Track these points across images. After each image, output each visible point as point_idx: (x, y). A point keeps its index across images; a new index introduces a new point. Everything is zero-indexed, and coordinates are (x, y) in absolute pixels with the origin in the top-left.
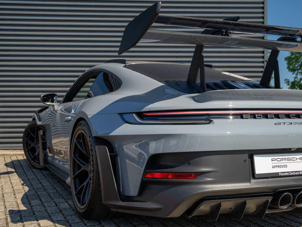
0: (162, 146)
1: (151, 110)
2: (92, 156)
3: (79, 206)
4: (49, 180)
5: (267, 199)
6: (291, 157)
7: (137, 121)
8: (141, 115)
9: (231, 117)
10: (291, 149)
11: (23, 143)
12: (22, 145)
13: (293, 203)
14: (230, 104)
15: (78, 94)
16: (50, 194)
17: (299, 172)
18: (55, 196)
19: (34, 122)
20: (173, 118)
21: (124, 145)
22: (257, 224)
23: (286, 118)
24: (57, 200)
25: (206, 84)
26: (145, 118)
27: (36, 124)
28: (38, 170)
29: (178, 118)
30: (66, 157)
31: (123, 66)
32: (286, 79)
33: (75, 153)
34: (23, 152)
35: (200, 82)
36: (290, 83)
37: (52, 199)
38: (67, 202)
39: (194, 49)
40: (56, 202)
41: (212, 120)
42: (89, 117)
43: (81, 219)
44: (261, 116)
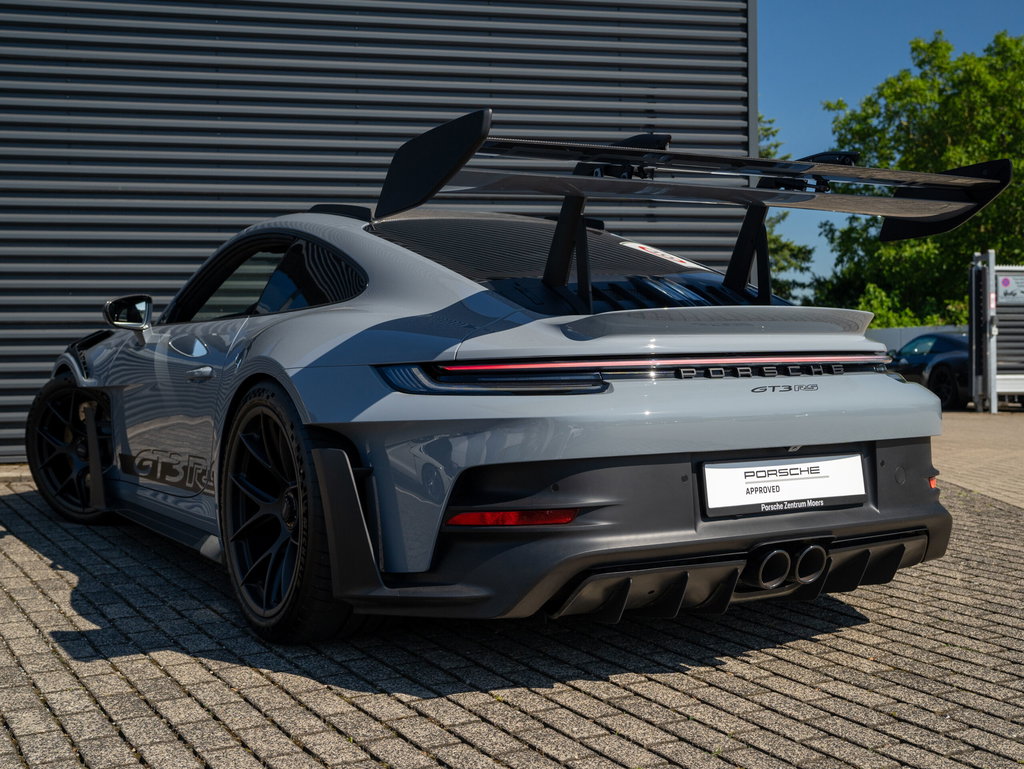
0: (485, 451)
1: (460, 357)
2: (303, 476)
3: (260, 611)
4: (128, 551)
5: (732, 568)
6: (789, 467)
7: (424, 386)
8: (436, 371)
9: (652, 374)
10: (789, 448)
11: (25, 441)
12: (22, 448)
13: (792, 573)
14: (652, 344)
15: (214, 300)
16: (152, 589)
17: (805, 501)
18: (166, 593)
19: (66, 379)
20: (514, 379)
21: (389, 447)
22: (716, 636)
23: (779, 373)
24: (180, 604)
25: (593, 288)
26: (443, 378)
27: (73, 383)
28: (81, 526)
29: (527, 379)
30: (190, 482)
31: (366, 229)
32: (824, 222)
33: (237, 471)
34: (26, 472)
35: (576, 281)
36: (837, 234)
37: (163, 602)
38: (207, 607)
39: (560, 207)
40: (178, 608)
41: (608, 384)
42: (291, 373)
43: (264, 645)
44: (721, 372)
